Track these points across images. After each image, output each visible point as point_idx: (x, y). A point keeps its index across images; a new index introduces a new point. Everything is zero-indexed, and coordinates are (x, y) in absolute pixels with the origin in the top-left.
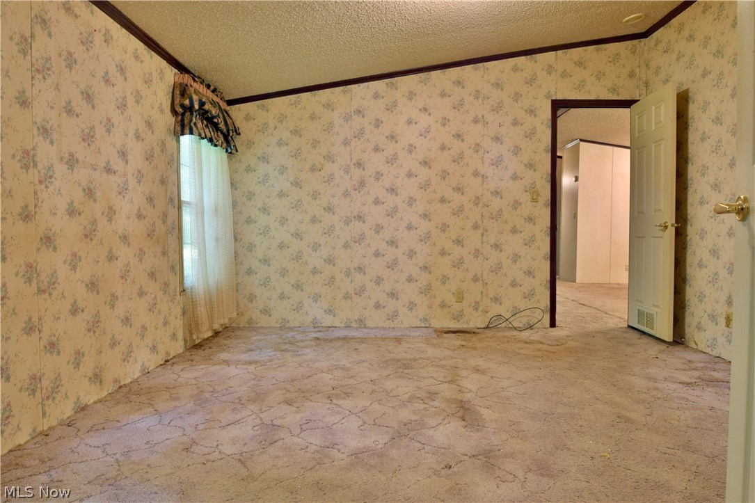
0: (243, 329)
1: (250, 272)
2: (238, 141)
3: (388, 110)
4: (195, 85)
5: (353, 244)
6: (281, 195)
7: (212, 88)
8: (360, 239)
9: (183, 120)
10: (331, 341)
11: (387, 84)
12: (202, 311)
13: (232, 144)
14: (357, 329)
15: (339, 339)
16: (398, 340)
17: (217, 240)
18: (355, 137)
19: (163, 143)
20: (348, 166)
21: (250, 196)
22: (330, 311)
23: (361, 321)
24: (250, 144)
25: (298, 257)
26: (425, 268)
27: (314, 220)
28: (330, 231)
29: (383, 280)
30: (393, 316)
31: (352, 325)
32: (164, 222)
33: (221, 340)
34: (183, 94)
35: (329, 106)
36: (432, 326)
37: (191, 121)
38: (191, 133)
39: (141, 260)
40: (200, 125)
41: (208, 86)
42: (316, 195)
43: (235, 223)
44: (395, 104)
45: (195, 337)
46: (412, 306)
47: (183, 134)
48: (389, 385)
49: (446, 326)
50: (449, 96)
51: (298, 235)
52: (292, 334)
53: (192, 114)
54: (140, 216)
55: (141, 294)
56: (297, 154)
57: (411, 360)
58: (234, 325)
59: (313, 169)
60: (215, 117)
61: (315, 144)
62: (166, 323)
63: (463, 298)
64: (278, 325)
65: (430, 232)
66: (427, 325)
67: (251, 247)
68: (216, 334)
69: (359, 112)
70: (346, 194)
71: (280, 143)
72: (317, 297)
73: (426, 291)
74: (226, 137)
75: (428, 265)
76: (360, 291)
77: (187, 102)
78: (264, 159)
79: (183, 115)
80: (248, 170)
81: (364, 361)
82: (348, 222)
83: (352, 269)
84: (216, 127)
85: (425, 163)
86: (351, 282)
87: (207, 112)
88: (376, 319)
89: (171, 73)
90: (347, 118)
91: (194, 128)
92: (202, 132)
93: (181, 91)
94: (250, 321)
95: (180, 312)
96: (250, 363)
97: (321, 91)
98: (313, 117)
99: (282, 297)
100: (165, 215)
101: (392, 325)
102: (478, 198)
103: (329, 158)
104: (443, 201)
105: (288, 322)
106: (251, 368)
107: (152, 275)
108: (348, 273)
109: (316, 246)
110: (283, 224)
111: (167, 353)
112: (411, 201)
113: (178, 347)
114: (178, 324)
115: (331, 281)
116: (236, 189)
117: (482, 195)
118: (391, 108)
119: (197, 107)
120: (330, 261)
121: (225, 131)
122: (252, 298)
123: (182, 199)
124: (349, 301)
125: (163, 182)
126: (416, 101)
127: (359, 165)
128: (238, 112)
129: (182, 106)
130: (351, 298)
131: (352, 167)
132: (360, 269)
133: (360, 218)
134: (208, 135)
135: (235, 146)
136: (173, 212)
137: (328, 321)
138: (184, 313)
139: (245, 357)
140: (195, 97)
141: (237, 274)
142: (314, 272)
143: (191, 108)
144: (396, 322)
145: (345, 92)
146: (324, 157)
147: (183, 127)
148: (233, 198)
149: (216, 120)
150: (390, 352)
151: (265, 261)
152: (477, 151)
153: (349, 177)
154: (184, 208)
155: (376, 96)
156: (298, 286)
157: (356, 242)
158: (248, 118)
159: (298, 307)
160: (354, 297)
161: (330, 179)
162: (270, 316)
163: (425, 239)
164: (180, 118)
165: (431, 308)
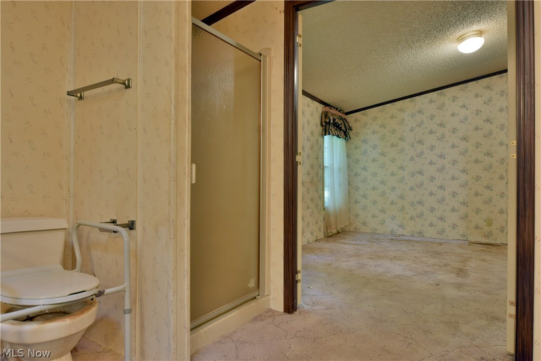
0: (352, 232)
1: (356, 202)
2: (351, 133)
3: (439, 109)
4: (331, 111)
5: (416, 188)
6: (374, 160)
7: (339, 110)
8: (421, 185)
9: (325, 129)
10: (400, 240)
11: (438, 94)
12: (332, 220)
13: (348, 136)
14: (417, 237)
15: (404, 240)
16: (441, 244)
17: (340, 184)
18: (418, 126)
19: (317, 140)
20: (413, 143)
21: (357, 161)
22: (401, 226)
23: (421, 233)
24: (357, 134)
25: (383, 194)
26: (464, 203)
27: (392, 174)
28: (402, 180)
29: (435, 209)
30: (442, 232)
31: (415, 235)
32: (317, 176)
33: (341, 235)
34: (326, 117)
35: (402, 110)
36: (469, 240)
37: (329, 128)
38: (329, 134)
39: (308, 193)
40: (333, 130)
41: (337, 109)
42: (393, 160)
43: (349, 176)
44: (443, 105)
45: (329, 231)
46: (454, 226)
47: (325, 135)
48: (424, 259)
49: (479, 241)
50: (481, 96)
51: (383, 182)
52: (378, 236)
53: (330, 125)
54: (308, 174)
55: (308, 208)
56: (383, 138)
57: (443, 252)
58: (347, 230)
59: (392, 146)
60: (340, 125)
61: (393, 131)
62: (317, 223)
63: (492, 224)
64: (371, 232)
65: (467, 181)
66: (465, 239)
67: (357, 189)
68: (338, 233)
69: (420, 111)
70: (412, 159)
71: (374, 133)
72: (393, 218)
73: (465, 217)
74: (345, 133)
75: (466, 202)
76: (421, 216)
77: (328, 120)
78: (365, 141)
79: (326, 126)
80: (356, 148)
81: (415, 250)
82: (413, 175)
83: (415, 202)
84: (340, 129)
85: (464, 139)
86: (415, 210)
87: (336, 123)
88: (431, 233)
89: (320, 108)
90: (413, 116)
91: (331, 132)
92: (334, 133)
93: (325, 115)
94: (356, 228)
95: (322, 219)
96: (355, 244)
97: (397, 102)
98: (392, 117)
99: (374, 216)
100: (317, 173)
101: (441, 237)
102: (503, 159)
103: (402, 139)
104: (477, 161)
105: (377, 230)
106: (356, 246)
107: (312, 200)
108: (412, 205)
109: (393, 189)
110: (374, 177)
111: (317, 237)
112: (454, 162)
113: (321, 235)
114: (321, 224)
115: (403, 208)
116: (350, 158)
117: (506, 157)
118: (441, 107)
119: (332, 122)
120: (401, 197)
121: (345, 130)
122: (357, 216)
123: (325, 165)
124: (413, 221)
125: (317, 158)
126: (457, 101)
127: (420, 142)
128: (351, 118)
129: (326, 122)
130: (414, 219)
131: (416, 143)
132: (420, 203)
133: (420, 172)
134: (337, 134)
135: (350, 137)
136: (320, 171)
137: (400, 231)
138: (324, 219)
139: (353, 242)
140: (331, 118)
141: (349, 203)
142: (392, 203)
143: (329, 123)
144: (443, 235)
145: (411, 101)
146: (399, 139)
147: (326, 132)
148: (348, 162)
149: (340, 126)
150: (432, 248)
151: (364, 196)
152: (502, 129)
153: (414, 149)
154: (325, 169)
155: (431, 101)
156: (383, 211)
157: (417, 187)
158: (356, 121)
159: (383, 223)
160: (416, 219)
161: (402, 151)
162: (367, 226)
163: (464, 185)
164: (324, 127)
165: (468, 228)
